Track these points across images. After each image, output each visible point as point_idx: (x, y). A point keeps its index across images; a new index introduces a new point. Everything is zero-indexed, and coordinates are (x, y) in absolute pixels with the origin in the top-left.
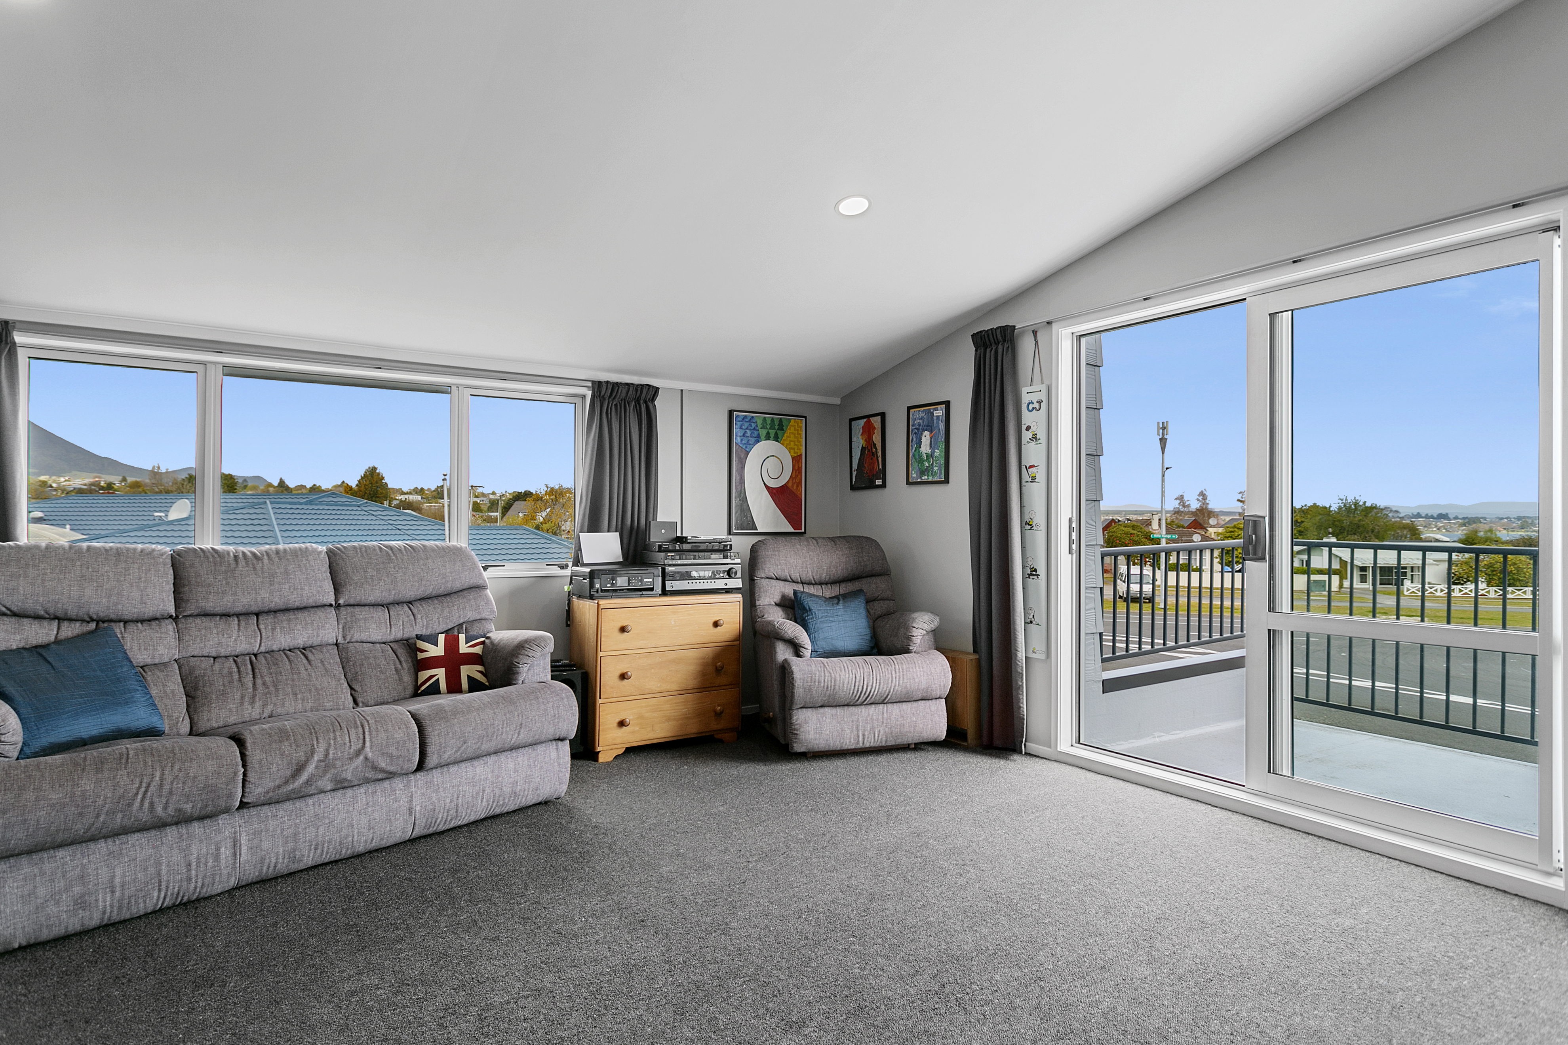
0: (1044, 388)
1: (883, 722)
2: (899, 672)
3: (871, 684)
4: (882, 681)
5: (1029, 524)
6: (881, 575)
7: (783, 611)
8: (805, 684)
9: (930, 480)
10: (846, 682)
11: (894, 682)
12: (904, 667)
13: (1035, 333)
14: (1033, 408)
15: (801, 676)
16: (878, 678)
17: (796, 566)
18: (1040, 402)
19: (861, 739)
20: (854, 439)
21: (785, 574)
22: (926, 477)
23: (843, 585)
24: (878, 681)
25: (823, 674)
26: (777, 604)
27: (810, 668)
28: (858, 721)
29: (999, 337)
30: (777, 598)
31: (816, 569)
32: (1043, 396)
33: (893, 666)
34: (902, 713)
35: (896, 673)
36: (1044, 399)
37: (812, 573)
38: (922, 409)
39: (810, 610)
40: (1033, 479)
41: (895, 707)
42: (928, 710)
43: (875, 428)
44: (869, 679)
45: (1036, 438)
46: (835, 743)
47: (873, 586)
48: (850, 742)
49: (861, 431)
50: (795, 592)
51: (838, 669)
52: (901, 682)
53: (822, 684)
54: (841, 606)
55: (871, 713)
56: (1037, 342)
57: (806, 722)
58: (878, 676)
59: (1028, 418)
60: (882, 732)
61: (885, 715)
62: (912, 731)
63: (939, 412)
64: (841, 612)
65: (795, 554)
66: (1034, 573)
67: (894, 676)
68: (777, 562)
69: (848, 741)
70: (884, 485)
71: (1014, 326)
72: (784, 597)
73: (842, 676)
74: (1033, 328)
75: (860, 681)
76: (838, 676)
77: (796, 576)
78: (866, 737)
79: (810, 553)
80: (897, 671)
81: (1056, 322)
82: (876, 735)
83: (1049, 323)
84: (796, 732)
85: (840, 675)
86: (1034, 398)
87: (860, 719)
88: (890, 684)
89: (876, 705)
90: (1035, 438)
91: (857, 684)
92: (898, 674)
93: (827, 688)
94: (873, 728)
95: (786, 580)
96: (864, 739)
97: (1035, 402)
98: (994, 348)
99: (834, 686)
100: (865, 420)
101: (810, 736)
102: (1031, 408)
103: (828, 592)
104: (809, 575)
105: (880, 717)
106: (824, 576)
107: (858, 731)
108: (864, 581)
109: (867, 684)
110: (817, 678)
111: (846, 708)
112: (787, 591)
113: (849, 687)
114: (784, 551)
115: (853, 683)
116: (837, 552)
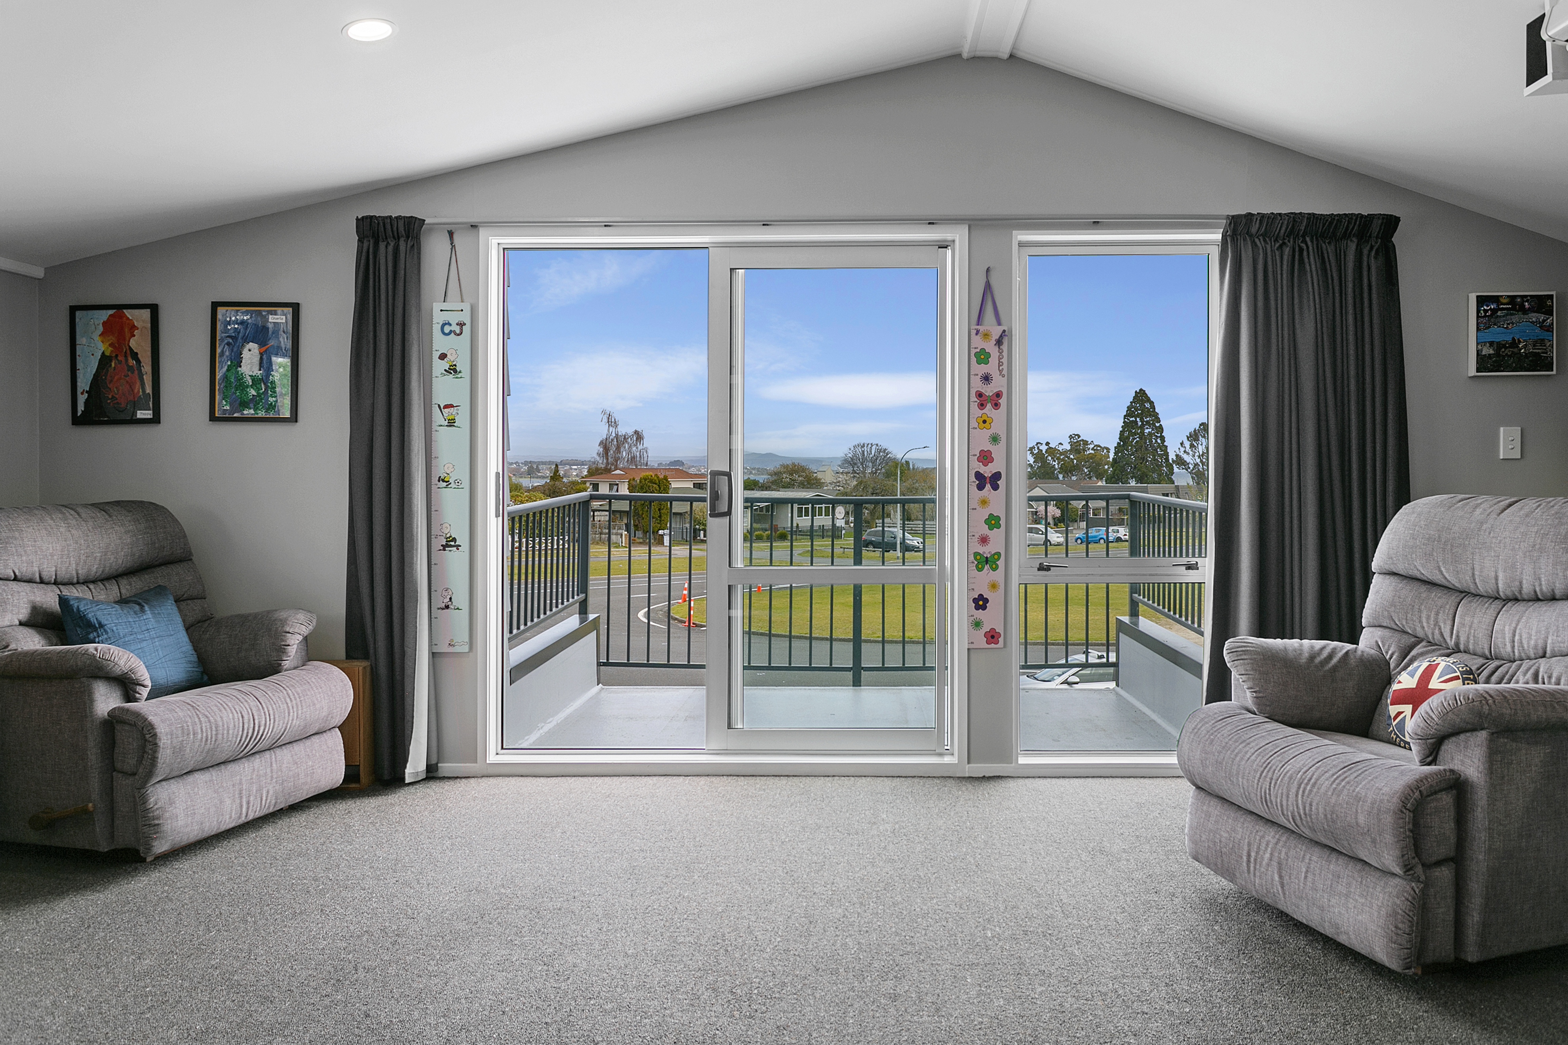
0: (466, 307)
1: (272, 777)
2: (296, 699)
3: (263, 722)
4: (277, 716)
5: (443, 481)
6: (181, 561)
7: (39, 633)
8: (175, 741)
9: (260, 415)
10: (231, 726)
11: (291, 714)
12: (298, 689)
13: (451, 234)
14: (451, 332)
15: (167, 730)
16: (271, 712)
17: (52, 555)
18: (461, 325)
19: (244, 810)
20: (81, 340)
21: (33, 570)
22: (252, 411)
23: (123, 582)
24: (272, 717)
25: (197, 720)
26: (21, 624)
27: (175, 715)
28: (240, 783)
29: (401, 229)
30: (24, 613)
31: (83, 558)
32: (466, 318)
33: (285, 692)
34: (295, 757)
35: (291, 701)
36: (468, 321)
37: (77, 565)
38: (244, 309)
39: (101, 626)
40: (451, 423)
41: (285, 751)
42: (324, 747)
43: (133, 327)
44: (259, 715)
45: (455, 371)
46: (212, 826)
47: (174, 577)
48: (231, 817)
49: (101, 328)
50: (63, 601)
51: (215, 709)
52: (300, 712)
53: (200, 736)
54: (149, 614)
55: (256, 768)
56: (453, 246)
57: (171, 803)
58: (271, 709)
59: (440, 343)
60: (271, 792)
61: (274, 765)
62: (309, 780)
63: (280, 319)
64: (152, 623)
65: (49, 534)
66: (453, 543)
67: (290, 705)
68: (20, 549)
69: (228, 817)
70: (156, 419)
71: (424, 220)
72: (36, 610)
73: (225, 719)
74: (450, 228)
75: (249, 720)
76: (219, 719)
77: (49, 573)
78: (251, 805)
79: (73, 532)
80: (292, 697)
81: (483, 226)
82: (264, 798)
83: (474, 226)
84: (156, 822)
85: (221, 717)
86: (454, 318)
87: (244, 779)
88: (287, 719)
89: (261, 754)
90: (453, 370)
91: (246, 726)
92: (294, 702)
93: (207, 740)
94: (260, 790)
95: (30, 581)
96: (248, 808)
97: (454, 323)
98: (392, 244)
99: (216, 735)
100: (111, 312)
101: (180, 823)
102: (447, 329)
103: (113, 591)
104: (70, 568)
105: (269, 770)
106: (95, 568)
107: (241, 798)
108: (159, 572)
109: (259, 723)
110: (191, 728)
111: (223, 767)
112: (38, 599)
113: (236, 733)
114: (30, 530)
115: (241, 725)
116: (117, 528)
